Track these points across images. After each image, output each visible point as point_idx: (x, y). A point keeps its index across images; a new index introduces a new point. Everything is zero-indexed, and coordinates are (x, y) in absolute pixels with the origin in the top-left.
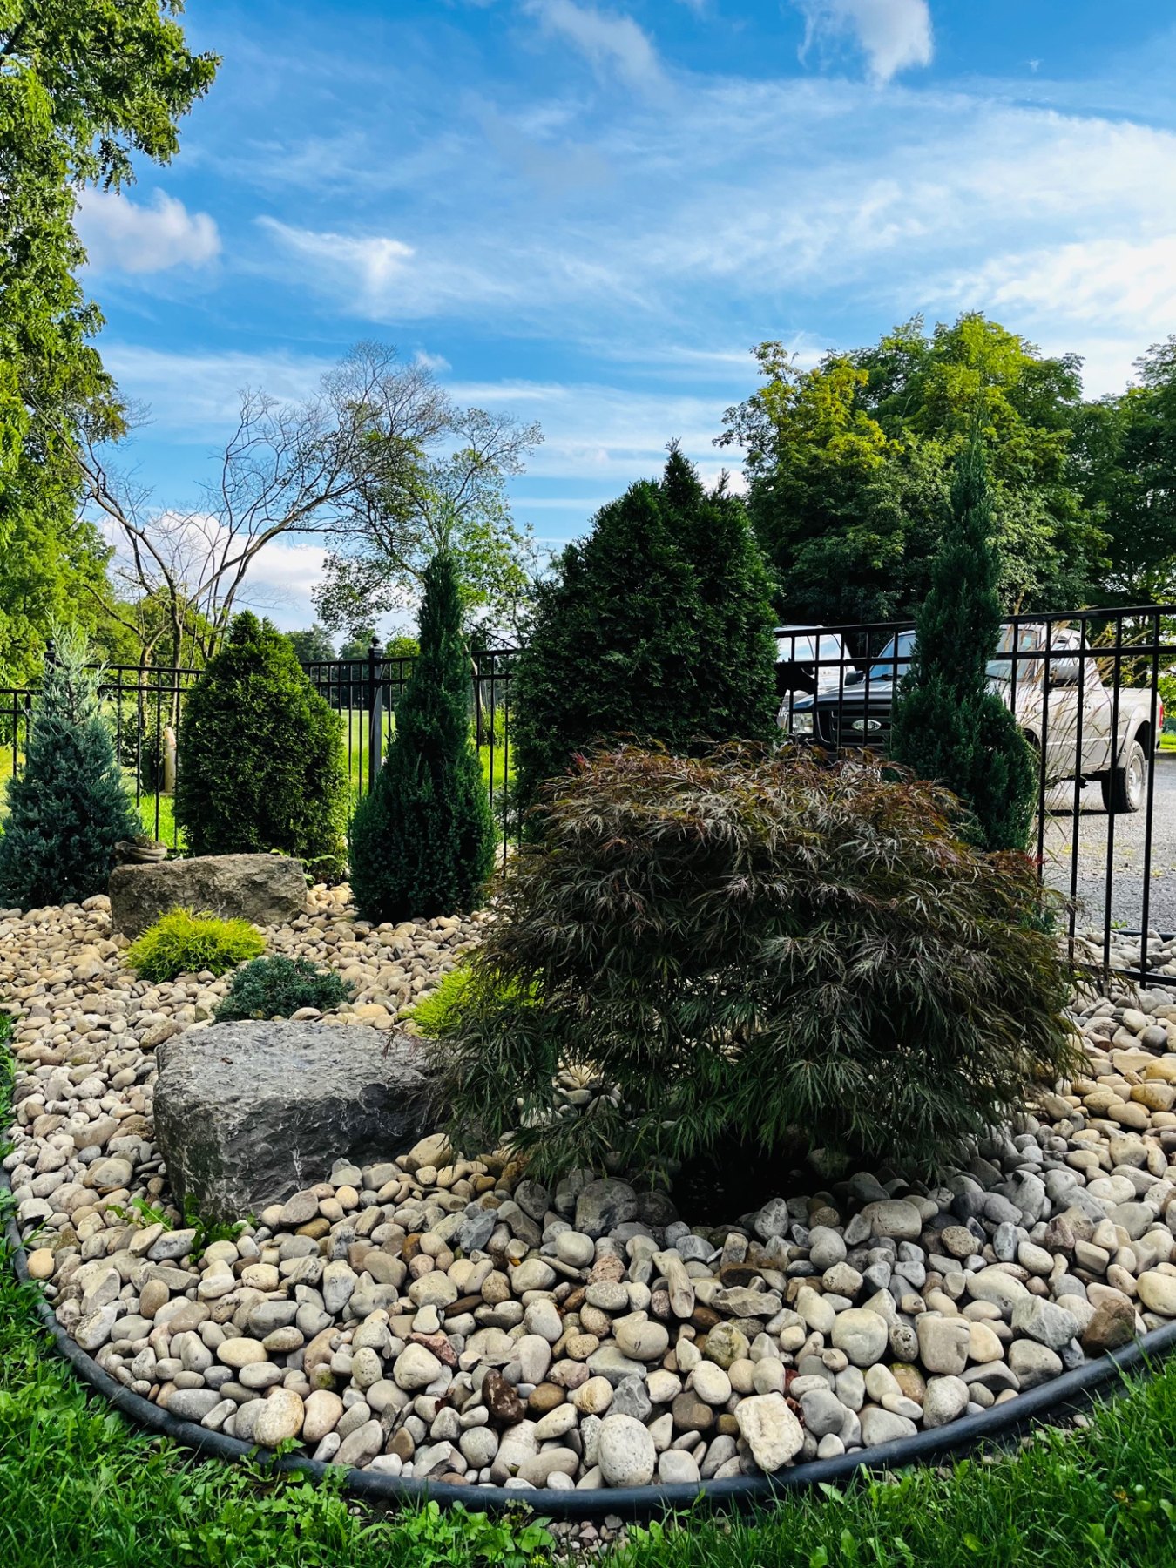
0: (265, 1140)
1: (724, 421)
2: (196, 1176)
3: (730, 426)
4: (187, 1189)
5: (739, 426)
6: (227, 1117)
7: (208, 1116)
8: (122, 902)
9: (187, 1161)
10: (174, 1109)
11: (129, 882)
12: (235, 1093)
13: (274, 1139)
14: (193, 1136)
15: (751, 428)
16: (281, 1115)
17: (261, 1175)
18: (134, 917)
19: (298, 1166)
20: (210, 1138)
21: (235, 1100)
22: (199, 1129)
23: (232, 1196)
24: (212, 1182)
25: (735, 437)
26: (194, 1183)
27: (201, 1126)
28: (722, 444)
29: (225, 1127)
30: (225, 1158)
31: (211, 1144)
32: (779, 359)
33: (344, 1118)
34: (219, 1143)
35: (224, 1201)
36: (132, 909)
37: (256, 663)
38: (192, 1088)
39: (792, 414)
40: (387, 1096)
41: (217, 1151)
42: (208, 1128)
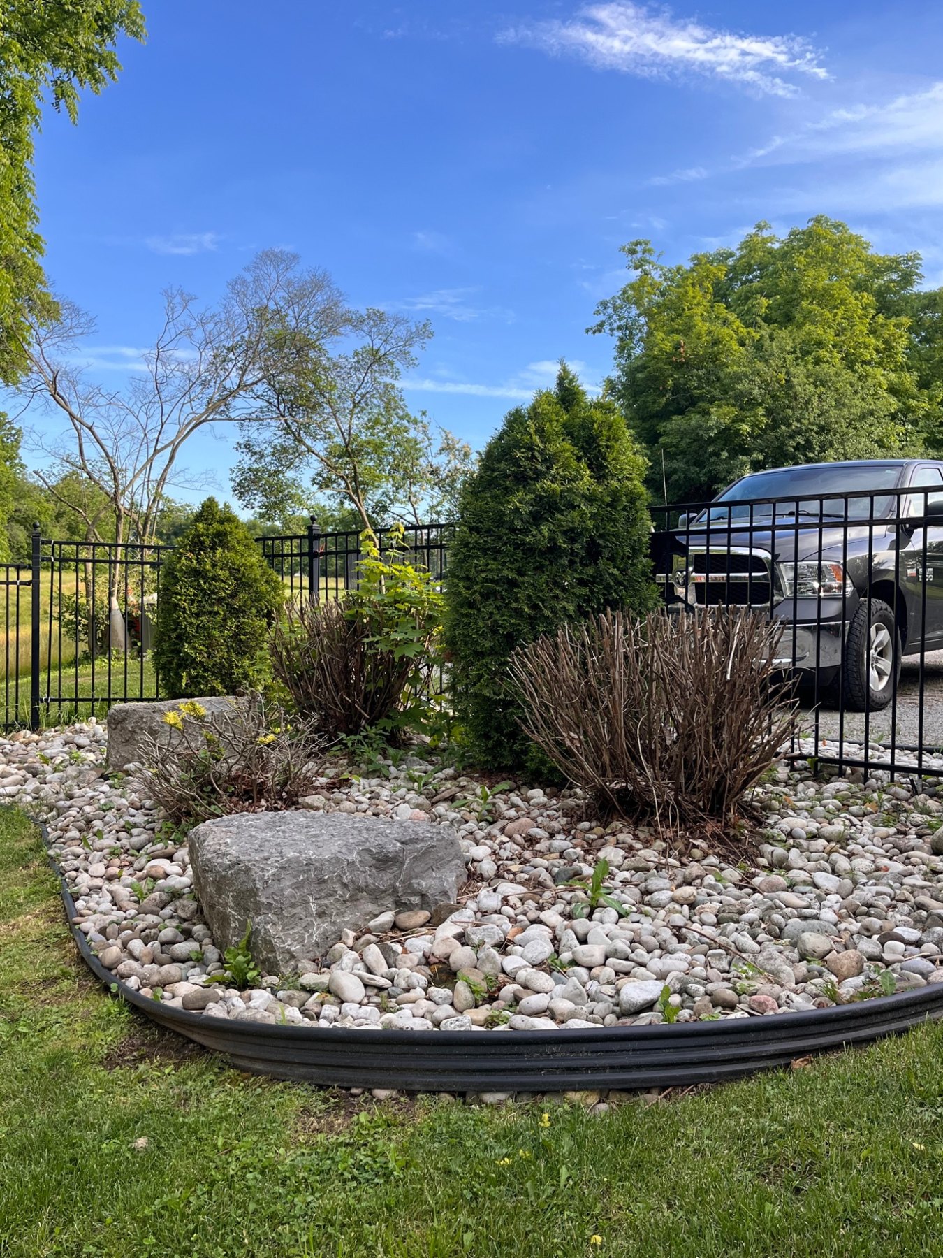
0: (290, 886)
1: (597, 312)
2: (239, 914)
3: (602, 318)
4: (233, 925)
5: (610, 317)
6: (263, 870)
7: (248, 870)
8: (118, 736)
9: (232, 904)
10: (221, 866)
11: (124, 720)
12: (266, 854)
13: (298, 886)
14: (237, 885)
15: (620, 319)
16: (301, 869)
17: (289, 912)
18: (129, 748)
19: (313, 907)
20: (250, 886)
21: (266, 859)
22: (241, 880)
23: (268, 927)
24: (252, 918)
25: (607, 327)
26: (237, 919)
27: (242, 877)
28: (594, 332)
29: (262, 878)
30: (263, 900)
31: (250, 891)
32: (647, 256)
33: (345, 873)
34: (258, 889)
35: (262, 930)
36: (127, 741)
37: (221, 539)
38: (232, 851)
39: (658, 305)
40: (374, 859)
41: (256, 895)
42: (249, 879)
